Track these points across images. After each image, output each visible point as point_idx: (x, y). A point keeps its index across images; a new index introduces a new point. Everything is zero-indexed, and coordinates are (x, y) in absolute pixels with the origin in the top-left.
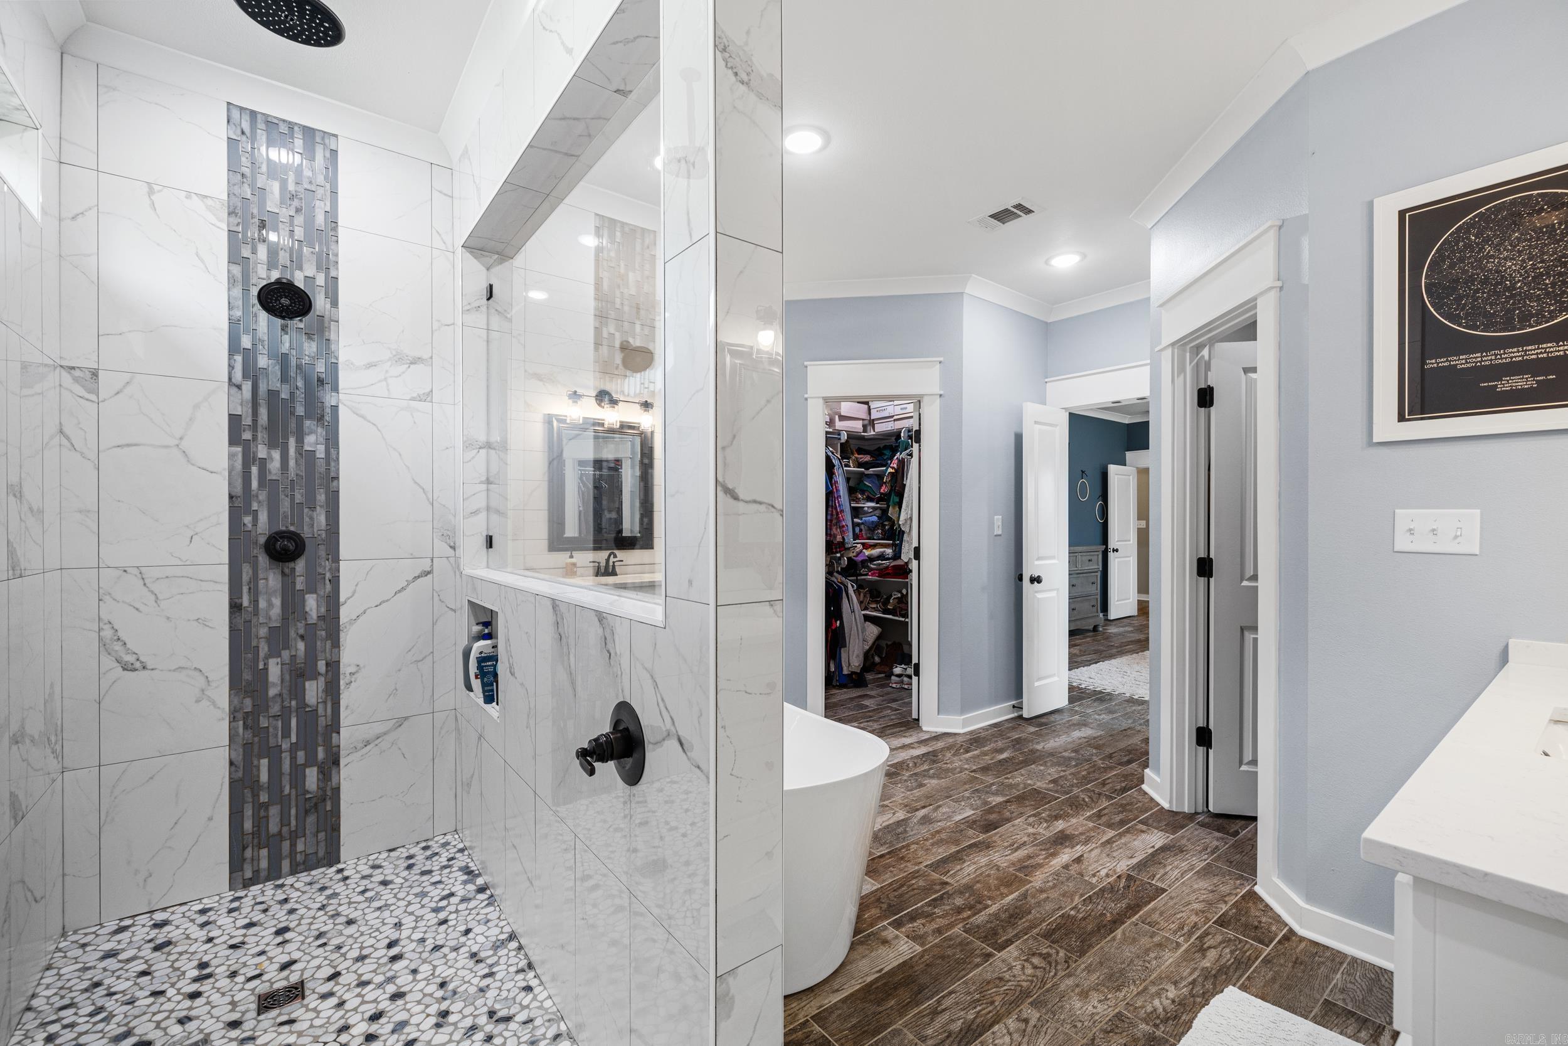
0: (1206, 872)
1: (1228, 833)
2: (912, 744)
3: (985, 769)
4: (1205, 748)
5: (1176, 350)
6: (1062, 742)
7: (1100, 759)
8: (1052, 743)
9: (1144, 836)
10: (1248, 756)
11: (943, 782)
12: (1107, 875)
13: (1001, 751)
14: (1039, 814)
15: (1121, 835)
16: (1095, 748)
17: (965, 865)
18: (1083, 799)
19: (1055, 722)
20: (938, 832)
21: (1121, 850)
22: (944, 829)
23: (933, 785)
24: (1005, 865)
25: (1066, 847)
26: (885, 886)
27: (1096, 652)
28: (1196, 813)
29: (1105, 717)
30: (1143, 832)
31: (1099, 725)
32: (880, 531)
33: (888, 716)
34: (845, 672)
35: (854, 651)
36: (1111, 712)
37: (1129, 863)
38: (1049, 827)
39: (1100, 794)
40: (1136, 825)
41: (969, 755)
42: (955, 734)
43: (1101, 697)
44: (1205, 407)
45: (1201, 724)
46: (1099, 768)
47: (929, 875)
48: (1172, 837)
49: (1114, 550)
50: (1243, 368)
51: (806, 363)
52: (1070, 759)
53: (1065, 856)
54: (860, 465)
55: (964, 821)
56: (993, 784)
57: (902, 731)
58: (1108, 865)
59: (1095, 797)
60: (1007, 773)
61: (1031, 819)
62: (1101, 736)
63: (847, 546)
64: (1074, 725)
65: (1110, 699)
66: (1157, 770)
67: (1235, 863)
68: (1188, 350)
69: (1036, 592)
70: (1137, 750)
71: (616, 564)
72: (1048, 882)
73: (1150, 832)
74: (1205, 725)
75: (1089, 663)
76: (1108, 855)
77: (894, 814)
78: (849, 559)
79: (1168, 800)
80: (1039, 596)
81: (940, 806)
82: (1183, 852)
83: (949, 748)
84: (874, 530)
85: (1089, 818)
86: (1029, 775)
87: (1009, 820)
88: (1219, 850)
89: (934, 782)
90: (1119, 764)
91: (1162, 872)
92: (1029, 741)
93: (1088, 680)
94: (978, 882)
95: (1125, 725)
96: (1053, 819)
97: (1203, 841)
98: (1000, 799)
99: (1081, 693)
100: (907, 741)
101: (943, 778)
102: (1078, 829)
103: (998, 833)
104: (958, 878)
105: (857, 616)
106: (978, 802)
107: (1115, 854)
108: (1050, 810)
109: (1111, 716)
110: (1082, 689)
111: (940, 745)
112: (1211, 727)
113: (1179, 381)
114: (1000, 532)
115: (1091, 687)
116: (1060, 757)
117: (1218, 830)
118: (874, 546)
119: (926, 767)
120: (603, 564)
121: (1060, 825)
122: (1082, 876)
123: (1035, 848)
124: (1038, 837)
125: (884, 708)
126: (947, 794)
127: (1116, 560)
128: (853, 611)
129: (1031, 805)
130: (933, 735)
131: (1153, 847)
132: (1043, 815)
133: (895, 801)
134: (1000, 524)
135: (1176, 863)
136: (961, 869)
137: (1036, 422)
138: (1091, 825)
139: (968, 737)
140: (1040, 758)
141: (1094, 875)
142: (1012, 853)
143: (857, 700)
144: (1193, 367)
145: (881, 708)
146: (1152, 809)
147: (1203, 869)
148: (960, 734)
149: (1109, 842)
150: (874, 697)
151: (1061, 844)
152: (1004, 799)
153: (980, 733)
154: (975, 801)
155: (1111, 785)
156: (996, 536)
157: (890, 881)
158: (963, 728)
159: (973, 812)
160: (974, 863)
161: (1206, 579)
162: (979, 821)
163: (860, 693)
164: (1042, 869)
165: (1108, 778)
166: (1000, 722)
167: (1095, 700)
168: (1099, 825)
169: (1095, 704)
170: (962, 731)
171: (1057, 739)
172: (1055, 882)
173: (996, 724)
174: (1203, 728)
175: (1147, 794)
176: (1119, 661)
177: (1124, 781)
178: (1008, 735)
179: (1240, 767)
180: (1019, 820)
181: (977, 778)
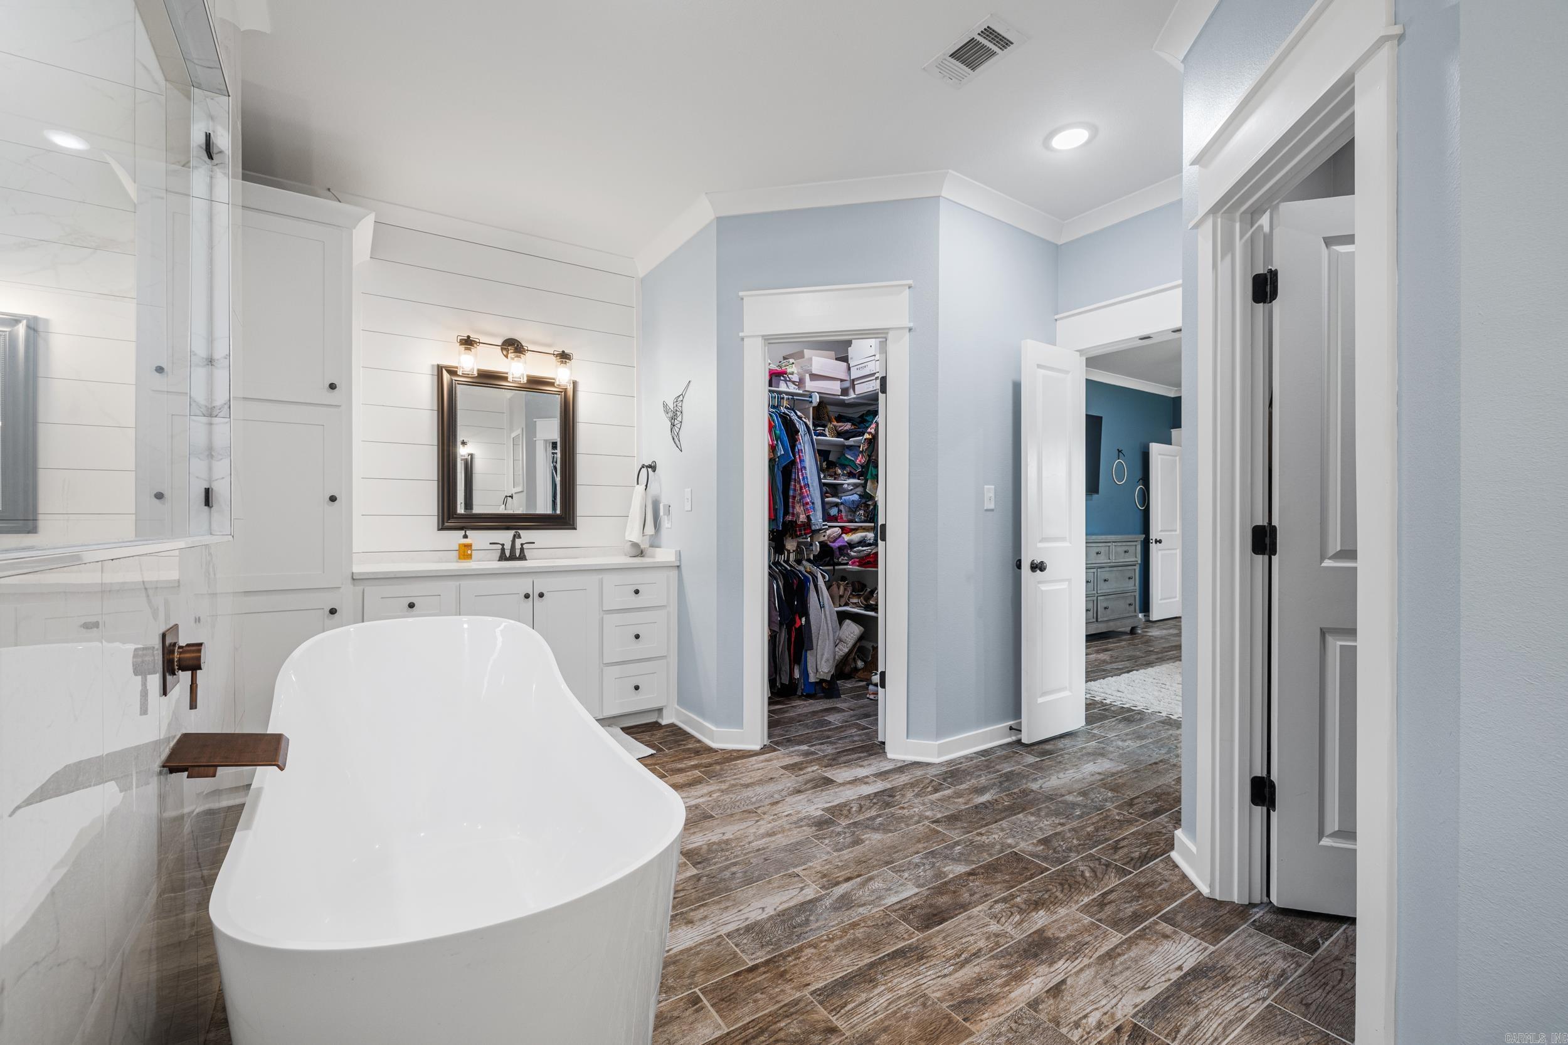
0: (1267, 1022)
1: (1300, 945)
2: (867, 777)
3: (953, 819)
4: (1265, 809)
5: (1219, 220)
6: (1066, 780)
7: (1116, 808)
8: (1055, 781)
9: (1167, 945)
10: (1333, 823)
11: (888, 838)
12: (1100, 1026)
13: (980, 791)
14: (1013, 896)
15: (1130, 942)
16: (1112, 790)
17: (876, 991)
18: (1082, 874)
19: (1062, 750)
20: (854, 925)
21: (1128, 973)
22: (863, 920)
23: (874, 842)
24: (938, 994)
25: (1042, 962)
26: (733, 1031)
27: (1130, 658)
28: (1251, 905)
29: (1132, 745)
30: (1166, 937)
31: (1121, 755)
32: (862, 512)
33: (851, 736)
34: (812, 679)
35: (823, 655)
36: (1141, 737)
37: (1138, 1000)
38: (1022, 921)
39: (1108, 865)
40: (1156, 923)
41: (938, 795)
42: (928, 764)
43: (1129, 716)
44: (1265, 302)
45: (1259, 772)
46: (1113, 821)
47: (813, 1011)
48: (1212, 948)
49: (1156, 541)
50: (1324, 239)
51: (741, 294)
52: (1074, 805)
53: (1036, 983)
54: (839, 434)
55: (899, 906)
56: (957, 843)
57: (860, 758)
58: (1103, 1002)
59: (1100, 869)
60: (982, 826)
61: (999, 907)
62: (1121, 771)
63: (813, 528)
64: (1089, 754)
65: (1141, 719)
66: (1192, 833)
67: (1313, 1008)
68: (1238, 218)
69: (1039, 582)
70: (1169, 794)
71: (524, 546)
72: (1000, 1035)
73: (1177, 938)
74: (1265, 774)
75: (1119, 672)
76: (1106, 982)
77: (802, 889)
78: (823, 545)
79: (1209, 883)
80: (1044, 587)
81: (871, 879)
82: (1228, 979)
83: (912, 785)
84: (855, 512)
85: (1086, 909)
86: (1011, 830)
87: (965, 907)
88: (1287, 979)
89: (877, 836)
90: (1142, 816)
91: (1191, 1021)
92: (1024, 777)
93: (1115, 693)
94: (885, 1030)
95: (1156, 757)
96: (1032, 907)
97: (1261, 960)
98: (961, 869)
99: (1105, 710)
100: (861, 772)
101: (890, 831)
102: (1065, 927)
103: (942, 931)
104: (855, 1020)
105: (828, 613)
106: (928, 873)
107: (1117, 980)
108: (1029, 891)
109: (1138, 743)
110: (1106, 705)
111: (903, 779)
112: (1274, 777)
113: (1224, 266)
114: (992, 506)
115: (1118, 703)
116: (1061, 802)
117: (1286, 939)
118: (854, 530)
119: (873, 813)
120: (508, 547)
121: (1040, 919)
122: (1058, 1024)
123: (992, 962)
124: (1002, 940)
125: (849, 726)
126: (888, 858)
127: (1160, 553)
128: (822, 607)
129: (1005, 881)
130: (899, 765)
131: (1180, 968)
132: (1018, 899)
133: (811, 867)
134: (992, 495)
135: (1215, 1003)
136: (867, 1001)
137: (1039, 366)
138: (1087, 920)
139: (944, 769)
140: (1032, 803)
141: (1077, 1025)
142: (955, 971)
143: (821, 714)
144: (1246, 241)
145: (846, 726)
146: (1183, 895)
147: (1261, 1017)
148: (934, 764)
149: (1111, 955)
150: (842, 711)
151: (1036, 955)
152: (968, 869)
153: (961, 763)
154: (925, 871)
155: (1126, 850)
156: (987, 510)
157: (748, 1019)
158: (940, 755)
159: (916, 890)
160: (891, 990)
161: (1266, 557)
162: (921, 907)
163: (825, 707)
164: (995, 1007)
165: (1124, 839)
166: (991, 748)
167: (1120, 721)
168: (1100, 920)
169: (1120, 726)
170: (937, 760)
171: (1061, 775)
172: (1010, 1035)
173: (985, 751)
174: (1261, 778)
175: (1177, 866)
176: (1158, 670)
177: (1145, 844)
178: (998, 767)
179: (1320, 840)
180: (979, 908)
181: (938, 832)
